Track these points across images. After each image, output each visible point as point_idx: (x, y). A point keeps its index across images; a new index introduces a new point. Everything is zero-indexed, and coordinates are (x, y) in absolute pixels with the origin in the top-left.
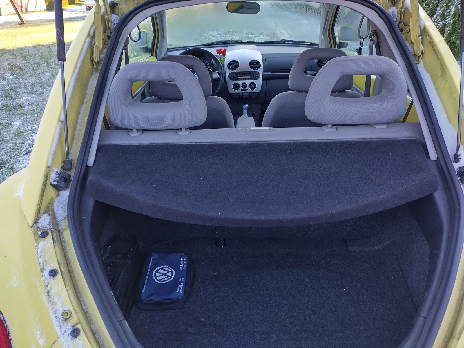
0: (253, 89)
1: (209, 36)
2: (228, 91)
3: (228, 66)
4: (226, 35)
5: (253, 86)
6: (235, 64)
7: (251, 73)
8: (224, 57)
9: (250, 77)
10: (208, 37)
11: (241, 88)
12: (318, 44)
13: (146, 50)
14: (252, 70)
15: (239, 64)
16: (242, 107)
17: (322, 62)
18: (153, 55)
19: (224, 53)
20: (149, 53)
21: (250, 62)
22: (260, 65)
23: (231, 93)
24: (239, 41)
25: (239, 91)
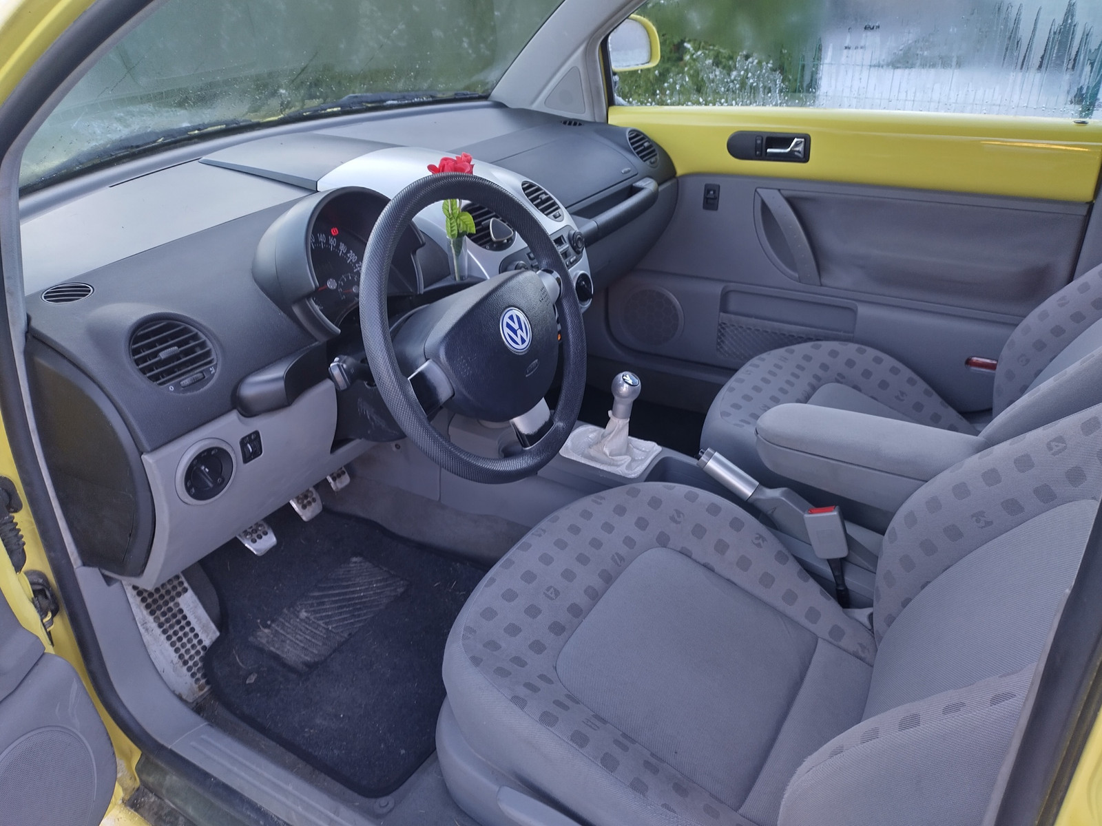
5: (586, 286)
7: (561, 237)
14: (556, 225)
22: (552, 198)
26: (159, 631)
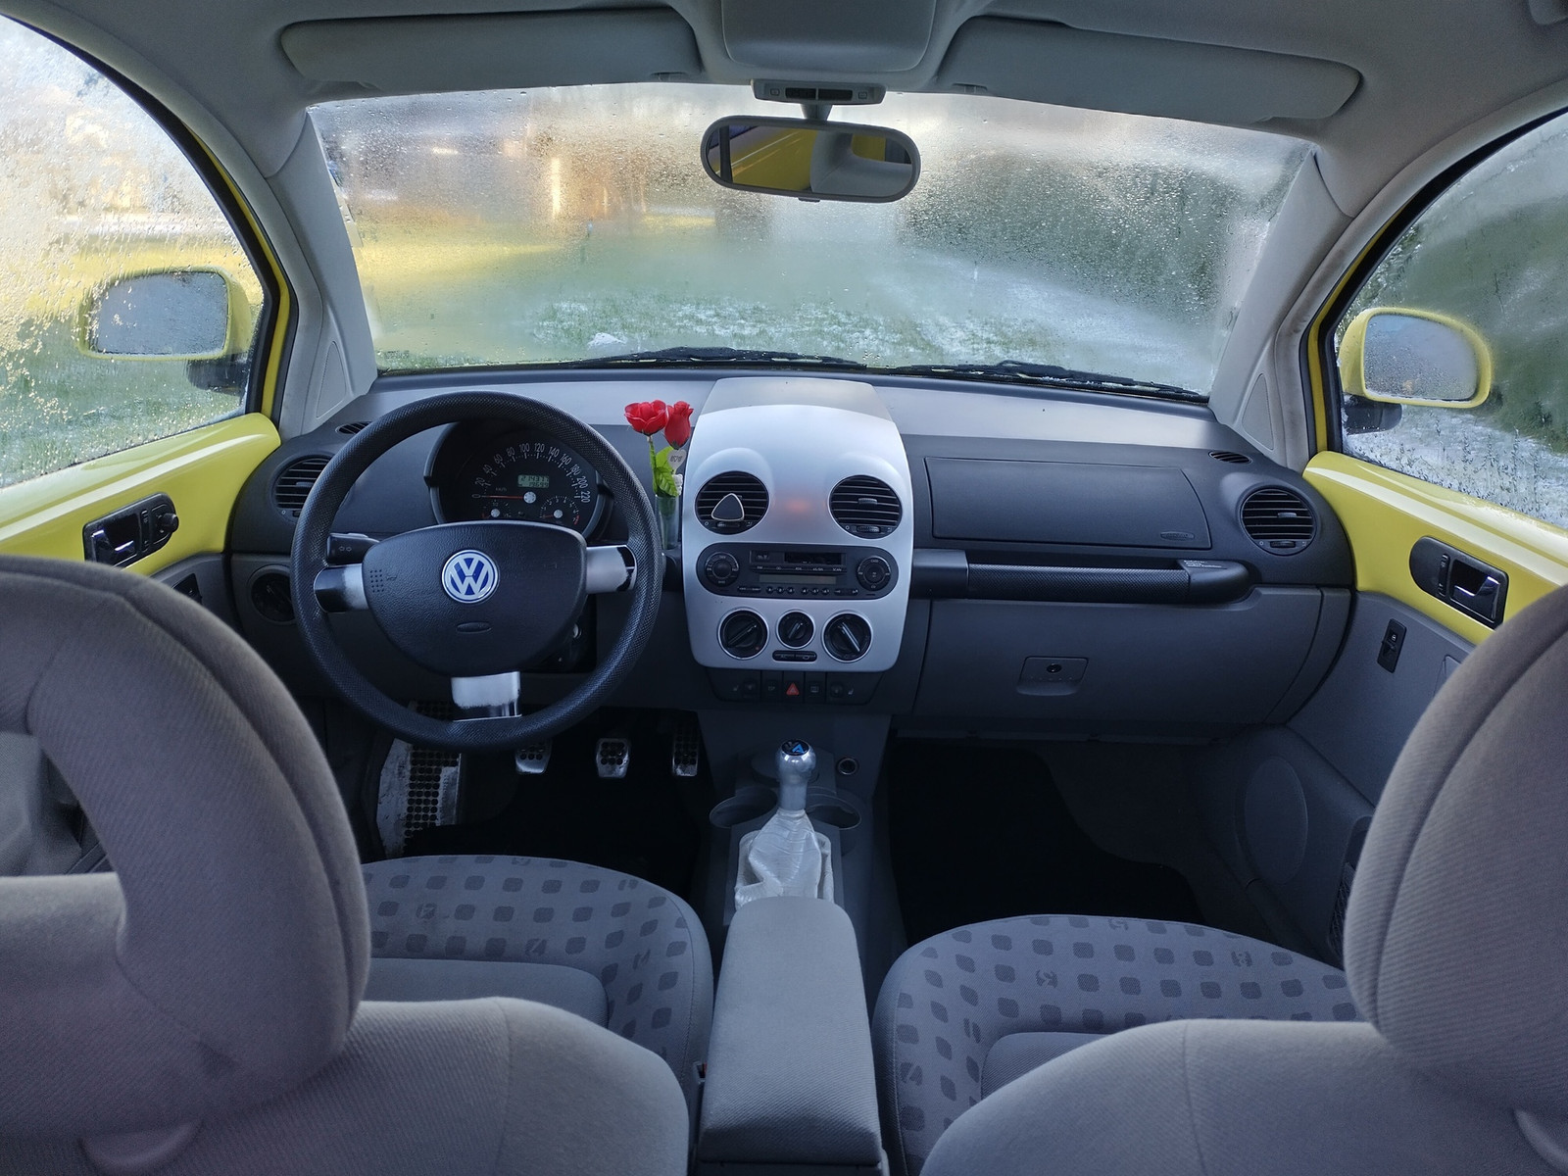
0: (846, 651)
1: (681, 319)
2: (693, 657)
3: (699, 503)
4: (743, 322)
5: (849, 634)
6: (744, 496)
7: (839, 555)
8: (681, 452)
9: (830, 580)
10: (677, 324)
11: (774, 642)
12: (1202, 393)
13: (221, 375)
14: (845, 538)
15: (766, 496)
16: (774, 763)
17: (1275, 513)
18: (258, 409)
19: (675, 426)
20: (241, 394)
21: (837, 490)
22: (899, 509)
23: (708, 671)
24: (782, 355)
25: (763, 659)
26: (408, 782)
